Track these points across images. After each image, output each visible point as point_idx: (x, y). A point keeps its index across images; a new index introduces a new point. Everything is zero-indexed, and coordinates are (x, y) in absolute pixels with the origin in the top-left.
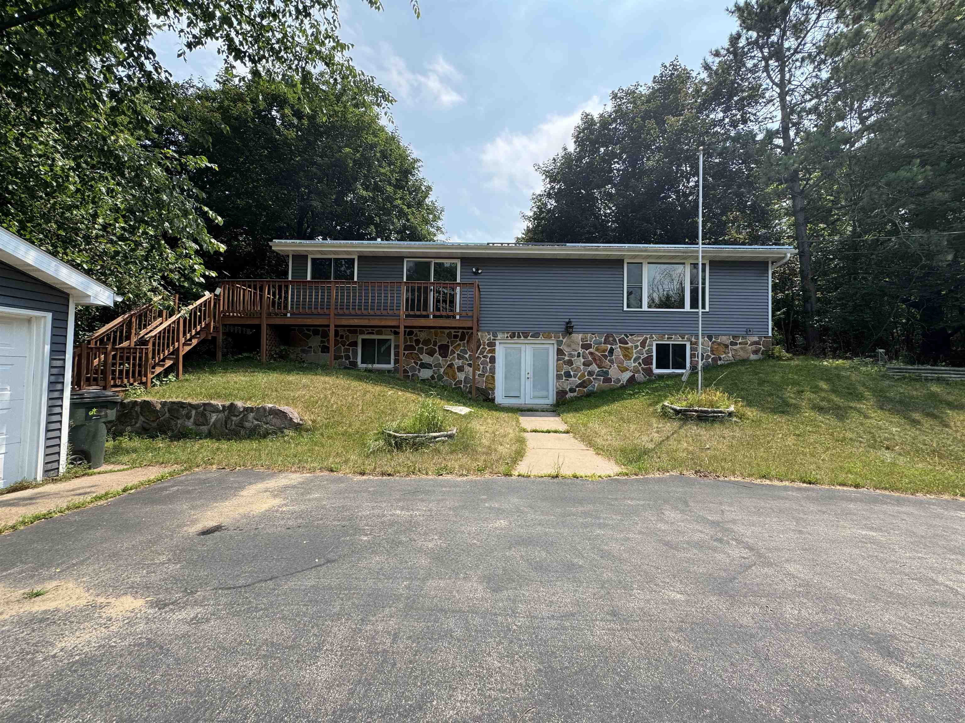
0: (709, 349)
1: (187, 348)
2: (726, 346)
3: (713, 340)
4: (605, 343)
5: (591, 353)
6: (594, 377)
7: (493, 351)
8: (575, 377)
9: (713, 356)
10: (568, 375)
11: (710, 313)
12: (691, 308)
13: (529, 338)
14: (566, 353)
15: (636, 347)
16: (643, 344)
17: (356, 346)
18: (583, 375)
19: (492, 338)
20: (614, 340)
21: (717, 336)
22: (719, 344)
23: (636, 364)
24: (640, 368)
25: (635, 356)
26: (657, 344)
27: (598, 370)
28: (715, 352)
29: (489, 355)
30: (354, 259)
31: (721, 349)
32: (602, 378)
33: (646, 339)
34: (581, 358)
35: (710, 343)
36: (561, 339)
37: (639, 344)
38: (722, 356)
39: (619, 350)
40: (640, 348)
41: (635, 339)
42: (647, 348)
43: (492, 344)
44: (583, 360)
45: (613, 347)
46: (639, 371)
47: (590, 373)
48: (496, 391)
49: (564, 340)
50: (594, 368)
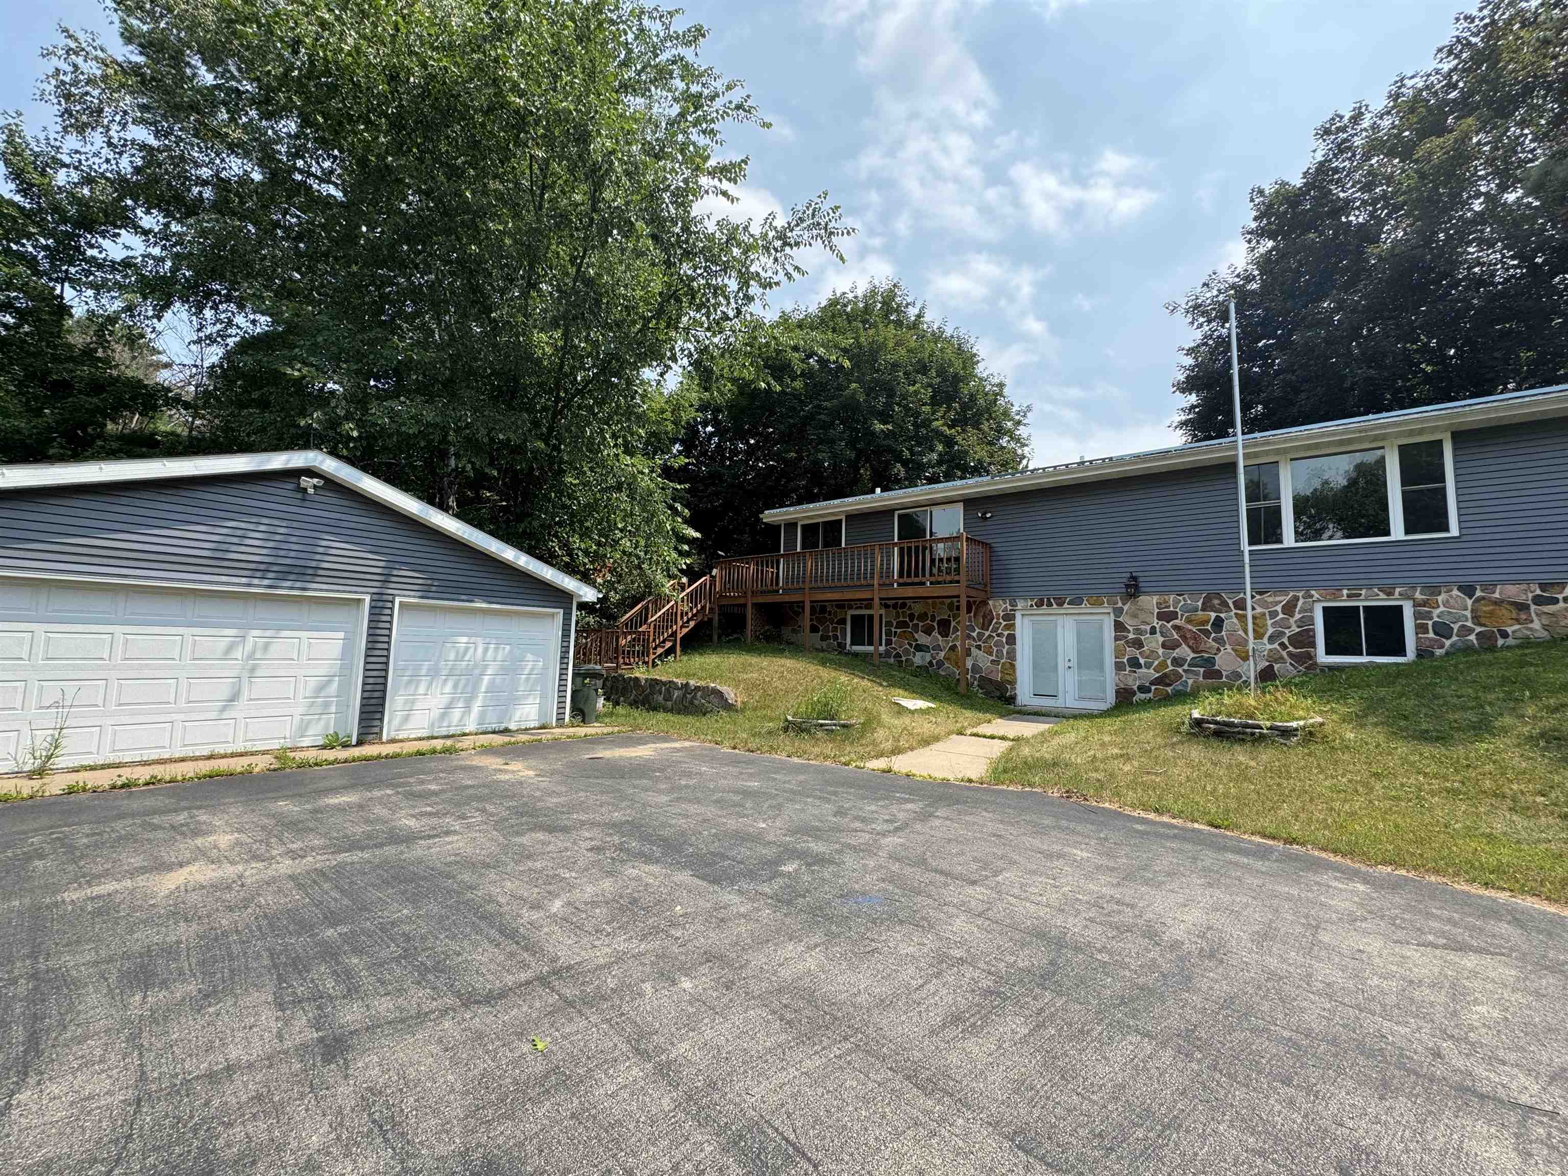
0: (1468, 614)
2: (1522, 607)
3: (1478, 593)
4: (1203, 610)
5: (1177, 628)
6: (1186, 667)
7: (1011, 627)
8: (1148, 668)
9: (1478, 629)
10: (1135, 663)
11: (1464, 538)
12: (1407, 532)
13: (1066, 605)
14: (1131, 629)
15: (1274, 614)
16: (1289, 609)
17: (845, 624)
18: (1163, 664)
19: (1009, 608)
20: (1224, 604)
21: (1489, 587)
22: (1498, 603)
23: (1276, 646)
24: (1284, 653)
25: (1271, 630)
26: (1324, 608)
27: (1192, 655)
28: (1483, 621)
29: (1006, 633)
30: (841, 520)
31: (1505, 612)
32: (1202, 670)
33: (1296, 599)
34: (1158, 634)
35: (1469, 602)
36: (1120, 605)
37: (1279, 608)
38: (1509, 630)
39: (1235, 620)
40: (1281, 616)
41: (1270, 599)
42: (1298, 616)
43: (1009, 617)
44: (1161, 639)
45: (1222, 615)
46: (1282, 658)
47: (1177, 662)
48: (1018, 686)
49: (1126, 608)
50: (1185, 651)
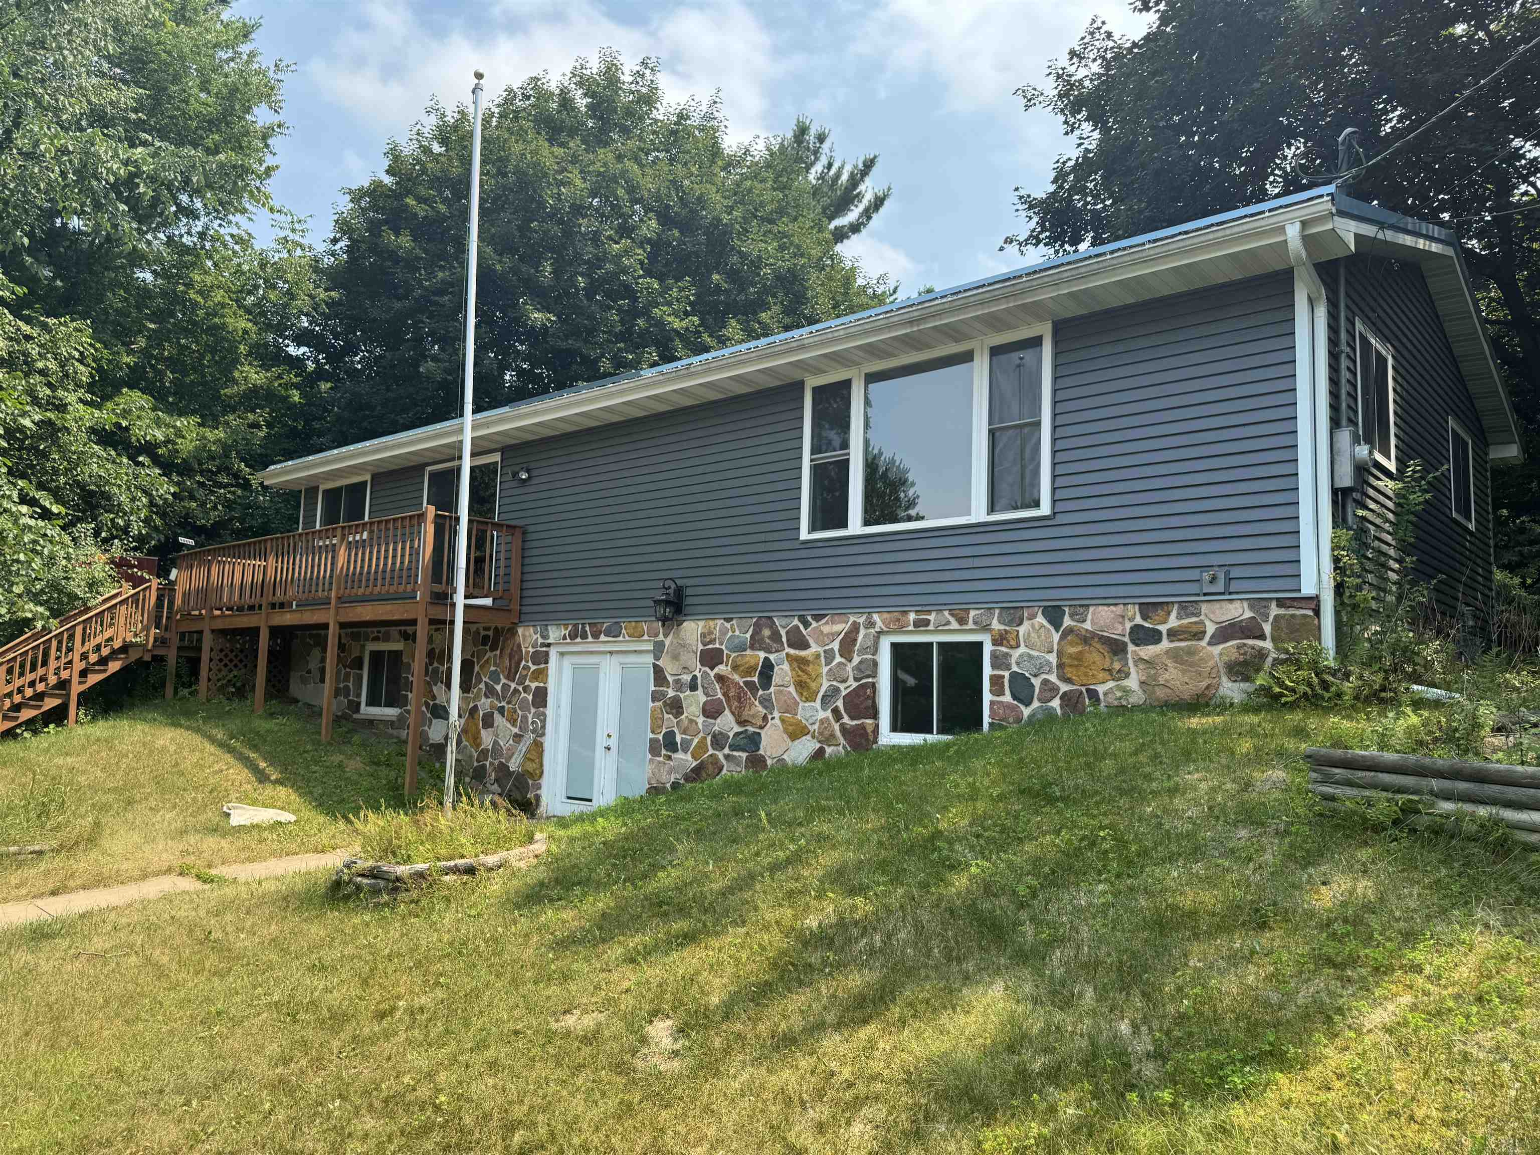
0: (1053, 658)
1: (93, 679)
2: (1117, 648)
3: (1067, 622)
4: (752, 647)
5: (720, 678)
6: (727, 751)
7: (541, 675)
8: (685, 751)
9: (1064, 688)
10: (670, 744)
11: (1060, 519)
12: (990, 507)
13: (603, 638)
14: (670, 679)
15: (829, 655)
16: (848, 644)
17: (361, 668)
18: (702, 745)
19: (540, 640)
20: (775, 636)
21: (1080, 610)
22: (1086, 639)
23: (828, 714)
24: (837, 727)
25: (825, 685)
26: (894, 645)
27: (737, 729)
28: (1069, 672)
29: (534, 685)
30: (366, 482)
31: (1096, 657)
32: (744, 755)
33: (855, 628)
34: (700, 691)
35: (1056, 637)
36: (661, 637)
37: (836, 646)
38: (1101, 689)
39: (786, 666)
40: (838, 659)
41: (826, 629)
42: (856, 660)
43: (541, 658)
44: (703, 699)
45: (772, 657)
46: (833, 735)
47: (718, 740)
48: (545, 781)
49: (667, 643)
50: (727, 723)
